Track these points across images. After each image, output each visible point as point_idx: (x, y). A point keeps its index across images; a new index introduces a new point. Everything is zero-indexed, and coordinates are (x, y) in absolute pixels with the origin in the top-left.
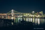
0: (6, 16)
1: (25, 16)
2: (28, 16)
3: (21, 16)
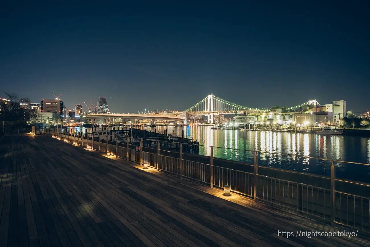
0: (182, 120)
1: (251, 122)
2: (268, 123)
3: (237, 124)
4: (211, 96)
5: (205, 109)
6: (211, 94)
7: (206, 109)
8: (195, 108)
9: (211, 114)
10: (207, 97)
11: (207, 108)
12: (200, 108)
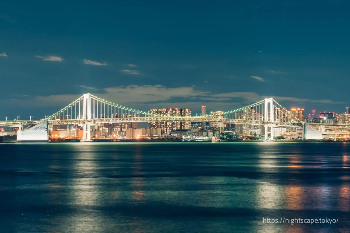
4: (88, 95)
5: (77, 115)
6: (88, 93)
7: (79, 115)
8: (62, 114)
9: (86, 123)
10: (81, 97)
11: (82, 113)
12: (70, 114)
